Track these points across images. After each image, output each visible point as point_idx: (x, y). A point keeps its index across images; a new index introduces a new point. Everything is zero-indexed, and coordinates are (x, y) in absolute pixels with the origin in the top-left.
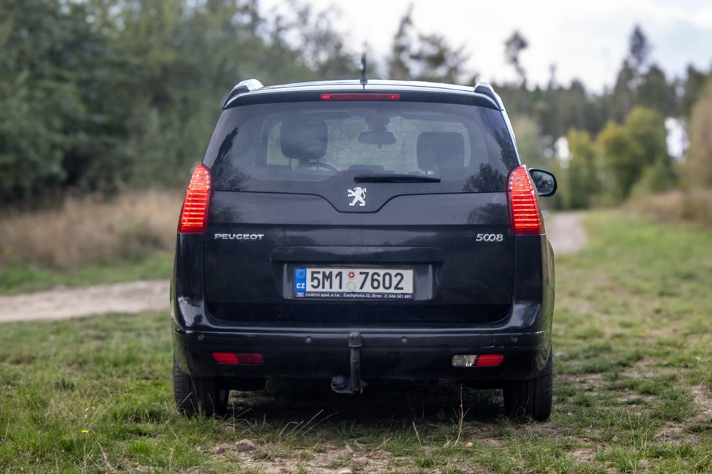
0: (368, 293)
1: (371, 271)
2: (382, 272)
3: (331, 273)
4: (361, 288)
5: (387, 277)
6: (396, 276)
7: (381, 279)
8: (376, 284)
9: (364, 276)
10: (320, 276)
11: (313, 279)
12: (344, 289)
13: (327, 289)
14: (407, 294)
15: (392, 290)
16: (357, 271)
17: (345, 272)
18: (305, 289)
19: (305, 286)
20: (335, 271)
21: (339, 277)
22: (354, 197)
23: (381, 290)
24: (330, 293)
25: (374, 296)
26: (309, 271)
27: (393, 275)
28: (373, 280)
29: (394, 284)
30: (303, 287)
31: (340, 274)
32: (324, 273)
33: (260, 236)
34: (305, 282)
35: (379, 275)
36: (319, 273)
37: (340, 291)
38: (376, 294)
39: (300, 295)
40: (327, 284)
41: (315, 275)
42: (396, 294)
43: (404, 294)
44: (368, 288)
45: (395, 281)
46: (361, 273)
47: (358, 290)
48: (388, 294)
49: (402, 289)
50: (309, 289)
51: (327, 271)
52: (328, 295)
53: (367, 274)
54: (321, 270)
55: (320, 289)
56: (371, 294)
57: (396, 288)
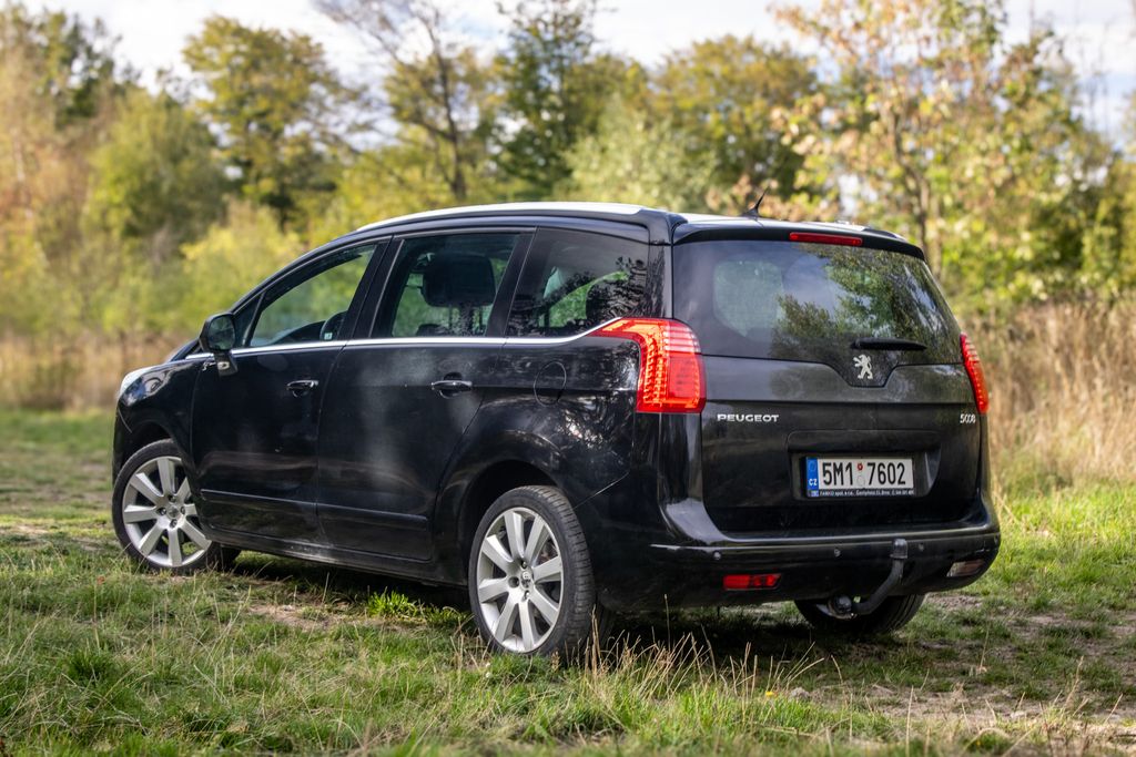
1: (877, 461)
2: (886, 462)
3: (841, 465)
5: (891, 468)
7: (886, 471)
8: (882, 476)
10: (831, 469)
11: (825, 472)
12: (855, 486)
13: (839, 486)
15: (896, 485)
16: (865, 462)
17: (855, 462)
20: (845, 462)
22: (861, 367)
23: (887, 485)
24: (844, 491)
26: (820, 462)
28: (880, 473)
31: (850, 466)
32: (835, 464)
36: (830, 465)
37: (852, 487)
39: (815, 494)
40: (839, 478)
41: (827, 468)
42: (901, 490)
44: (876, 484)
45: (898, 472)
46: (869, 464)
47: (867, 486)
49: (904, 483)
50: (822, 486)
51: (838, 462)
52: (841, 494)
53: (874, 465)
54: (832, 461)
55: (832, 486)
56: (881, 490)
57: (900, 482)
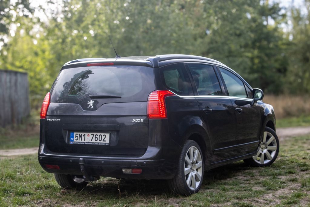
0: (93, 143)
1: (95, 134)
2: (99, 134)
3: (82, 134)
4: (91, 140)
5: (100, 136)
6: (103, 136)
7: (98, 137)
9: (93, 136)
10: (78, 136)
11: (76, 136)
12: (86, 141)
13: (80, 141)
14: (107, 143)
15: (102, 142)
16: (90, 134)
17: (87, 134)
18: (73, 141)
19: (73, 139)
20: (83, 134)
21: (84, 136)
23: (98, 141)
25: (95, 144)
26: (75, 133)
27: (102, 136)
28: (96, 137)
29: (103, 139)
30: (73, 140)
31: (85, 135)
33: (59, 120)
34: (73, 138)
35: (98, 136)
36: (78, 134)
37: (85, 141)
38: (96, 143)
41: (77, 135)
42: (103, 143)
43: (106, 143)
44: (94, 141)
45: (103, 137)
46: (92, 135)
48: (100, 143)
49: (105, 141)
50: (75, 141)
51: (81, 134)
53: (93, 135)
54: (79, 133)
55: (78, 141)
57: (103, 141)
